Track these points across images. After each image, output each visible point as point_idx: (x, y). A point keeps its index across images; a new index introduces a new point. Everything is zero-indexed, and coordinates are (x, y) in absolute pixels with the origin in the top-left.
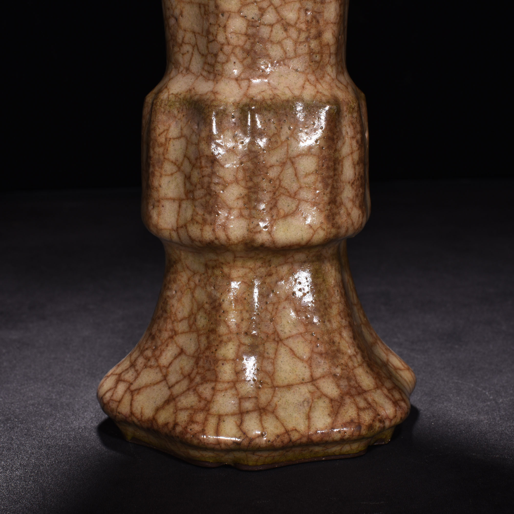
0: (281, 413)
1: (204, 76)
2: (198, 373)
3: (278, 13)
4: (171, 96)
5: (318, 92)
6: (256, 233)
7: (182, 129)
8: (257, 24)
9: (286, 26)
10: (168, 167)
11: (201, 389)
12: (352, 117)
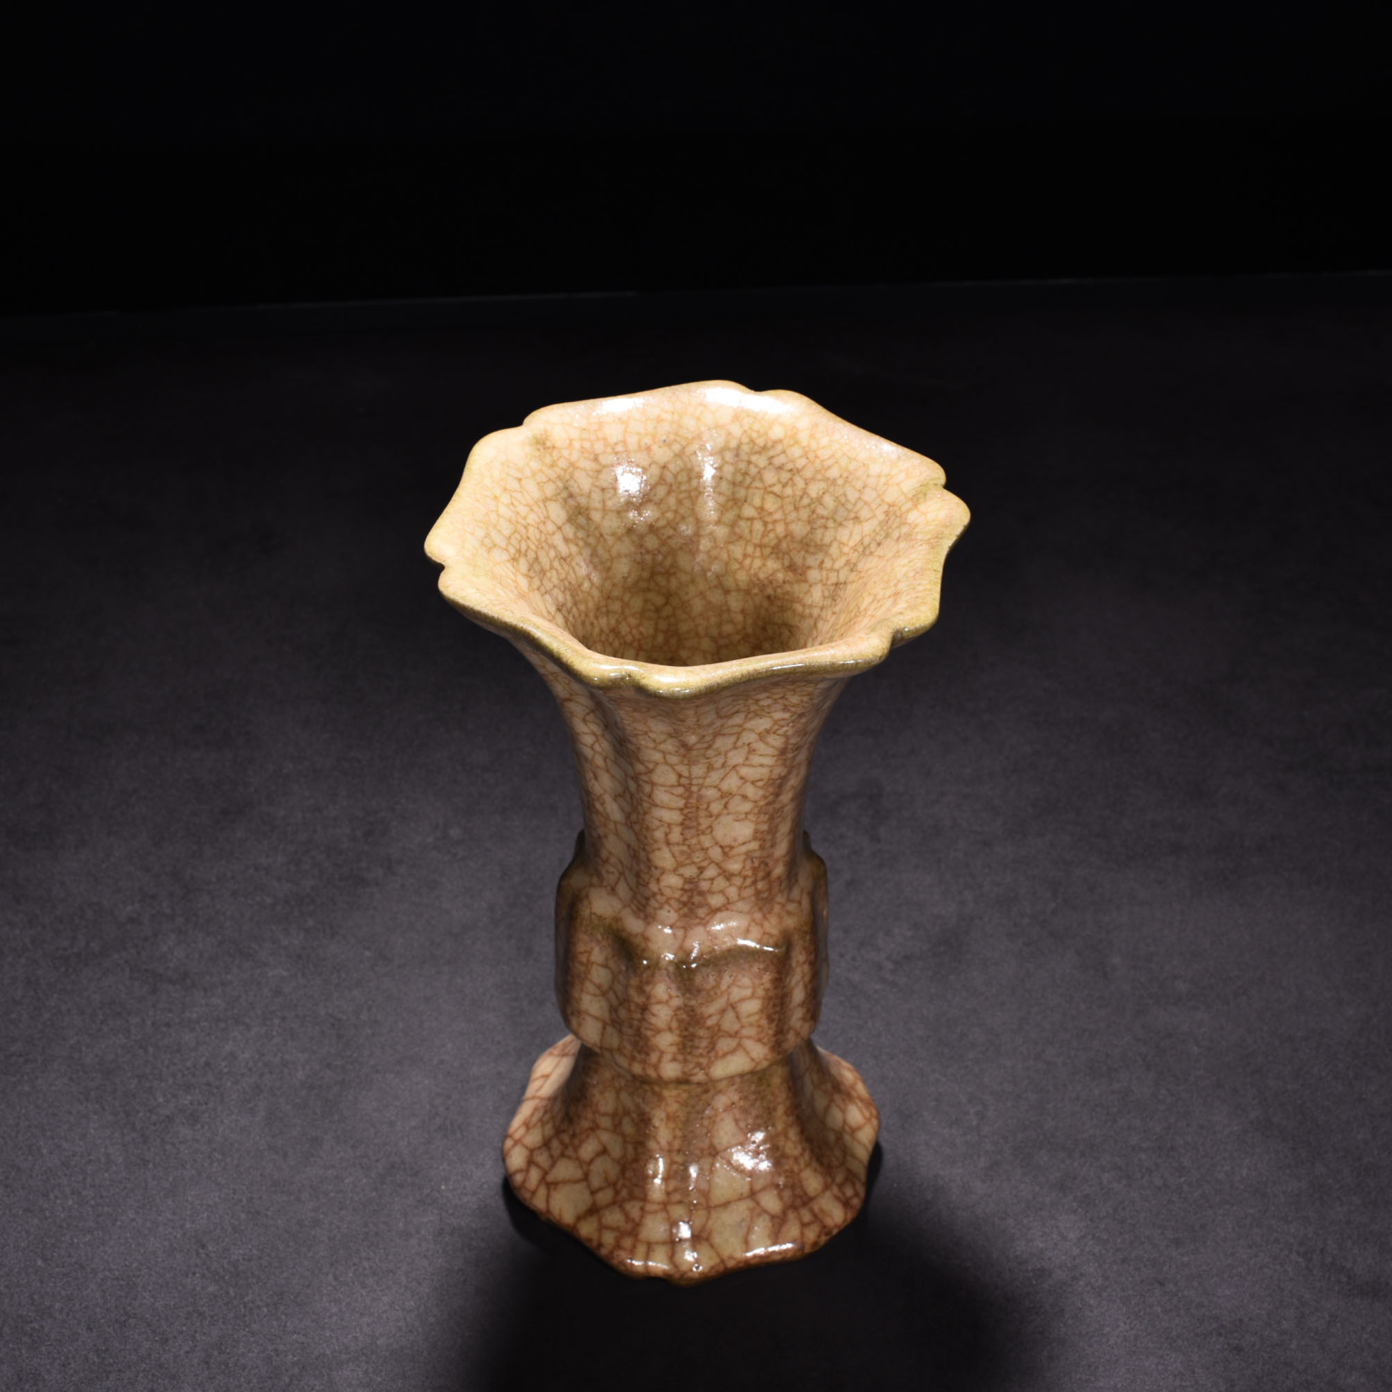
0: (717, 1239)
1: (633, 910)
2: (624, 1185)
3: (720, 867)
4: (593, 916)
5: (764, 933)
6: (692, 1075)
7: (607, 959)
8: (696, 880)
9: (728, 876)
10: (590, 987)
11: (628, 1206)
12: (805, 941)
